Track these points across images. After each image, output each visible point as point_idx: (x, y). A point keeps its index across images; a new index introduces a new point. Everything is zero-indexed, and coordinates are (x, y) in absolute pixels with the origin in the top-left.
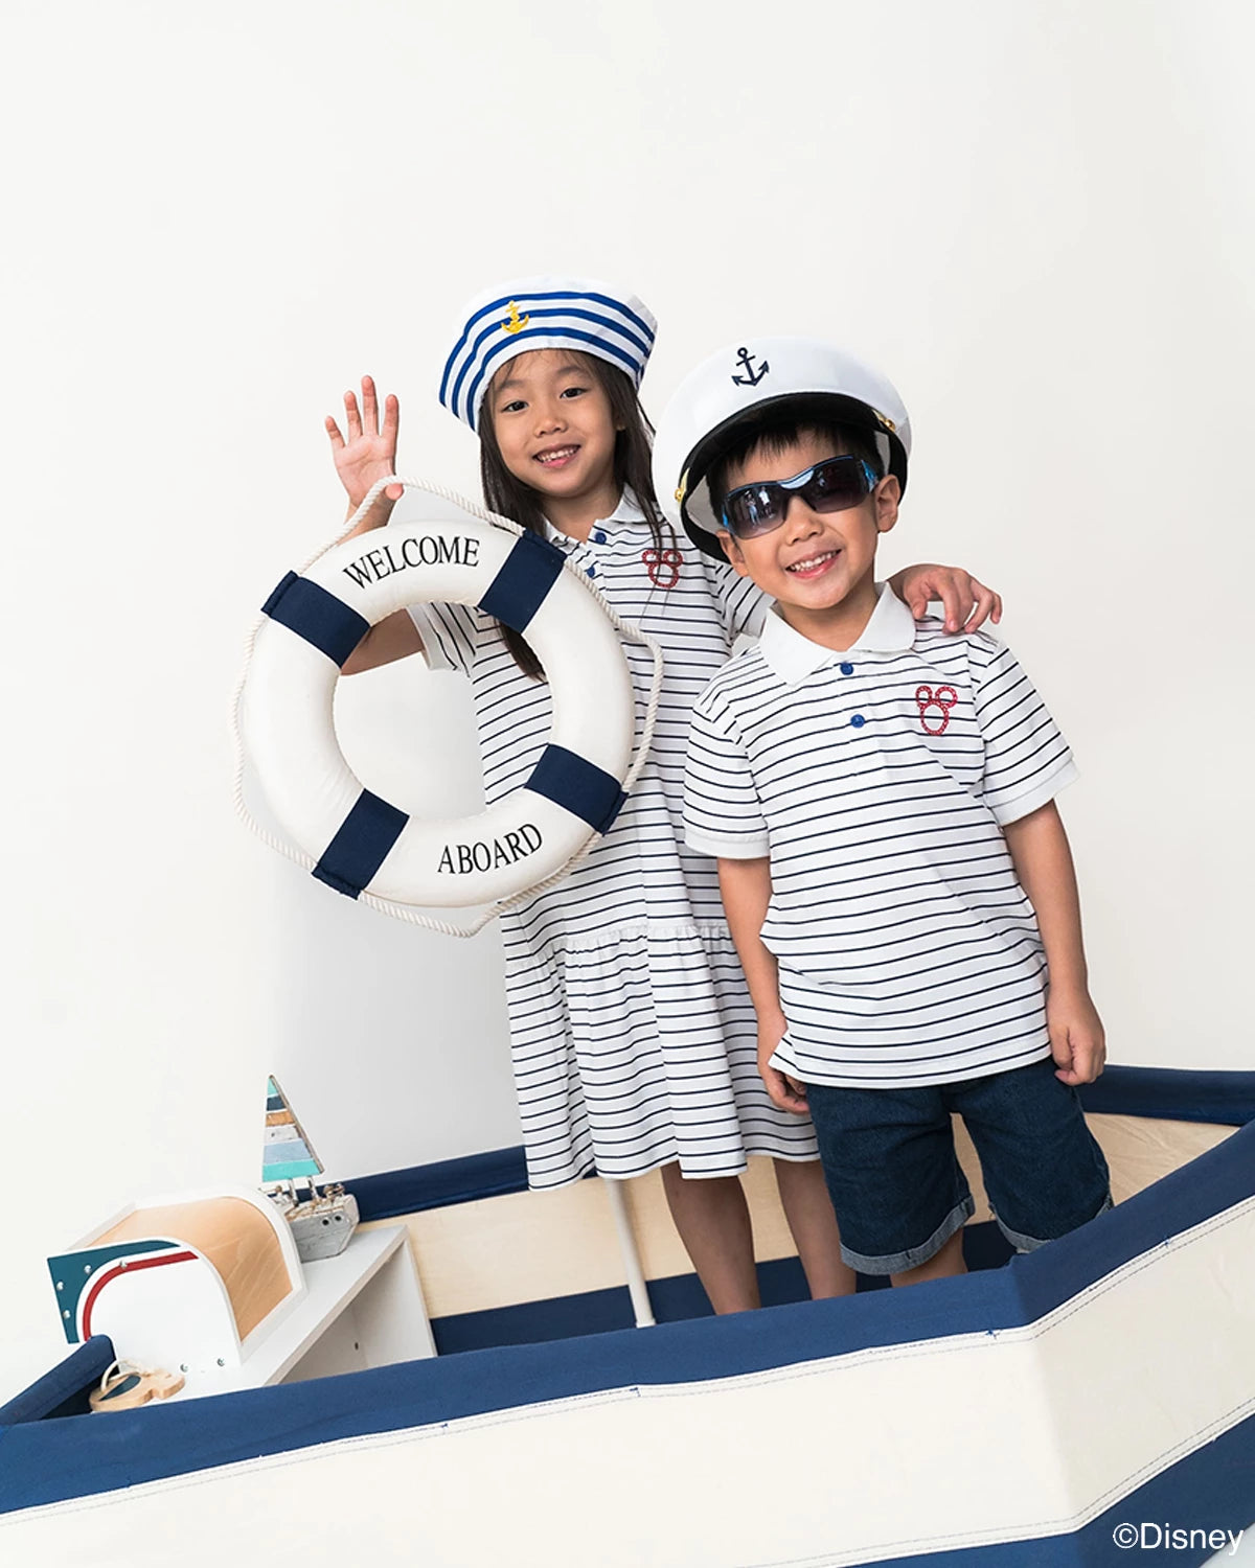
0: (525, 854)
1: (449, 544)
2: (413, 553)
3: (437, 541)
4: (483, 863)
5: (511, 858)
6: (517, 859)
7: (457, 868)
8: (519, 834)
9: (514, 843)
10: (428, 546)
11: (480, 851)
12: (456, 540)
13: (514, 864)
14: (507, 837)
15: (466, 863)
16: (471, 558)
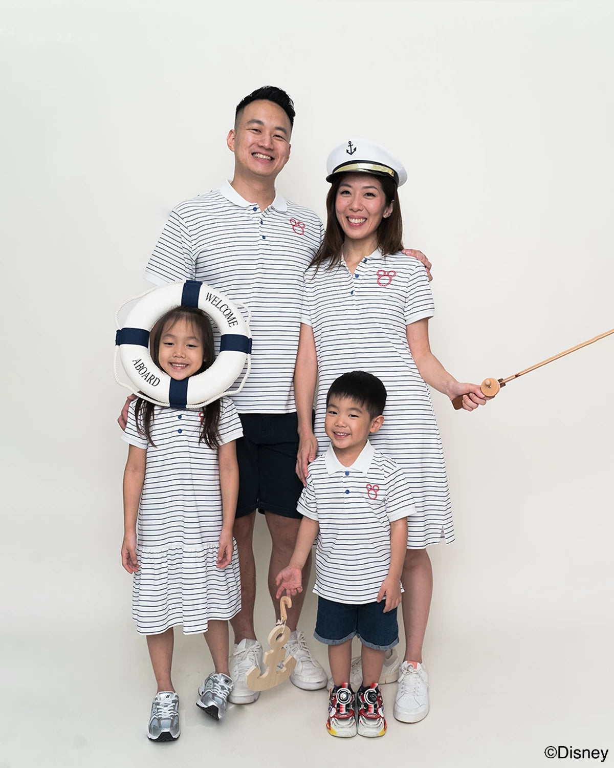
0: (150, 383)
1: (233, 316)
2: (224, 308)
3: (231, 313)
4: (141, 372)
5: (147, 379)
6: (147, 381)
7: (136, 365)
8: (155, 378)
9: (152, 378)
10: (229, 311)
11: (145, 370)
12: (235, 318)
13: (145, 381)
14: (153, 375)
15: (139, 367)
16: (232, 325)
